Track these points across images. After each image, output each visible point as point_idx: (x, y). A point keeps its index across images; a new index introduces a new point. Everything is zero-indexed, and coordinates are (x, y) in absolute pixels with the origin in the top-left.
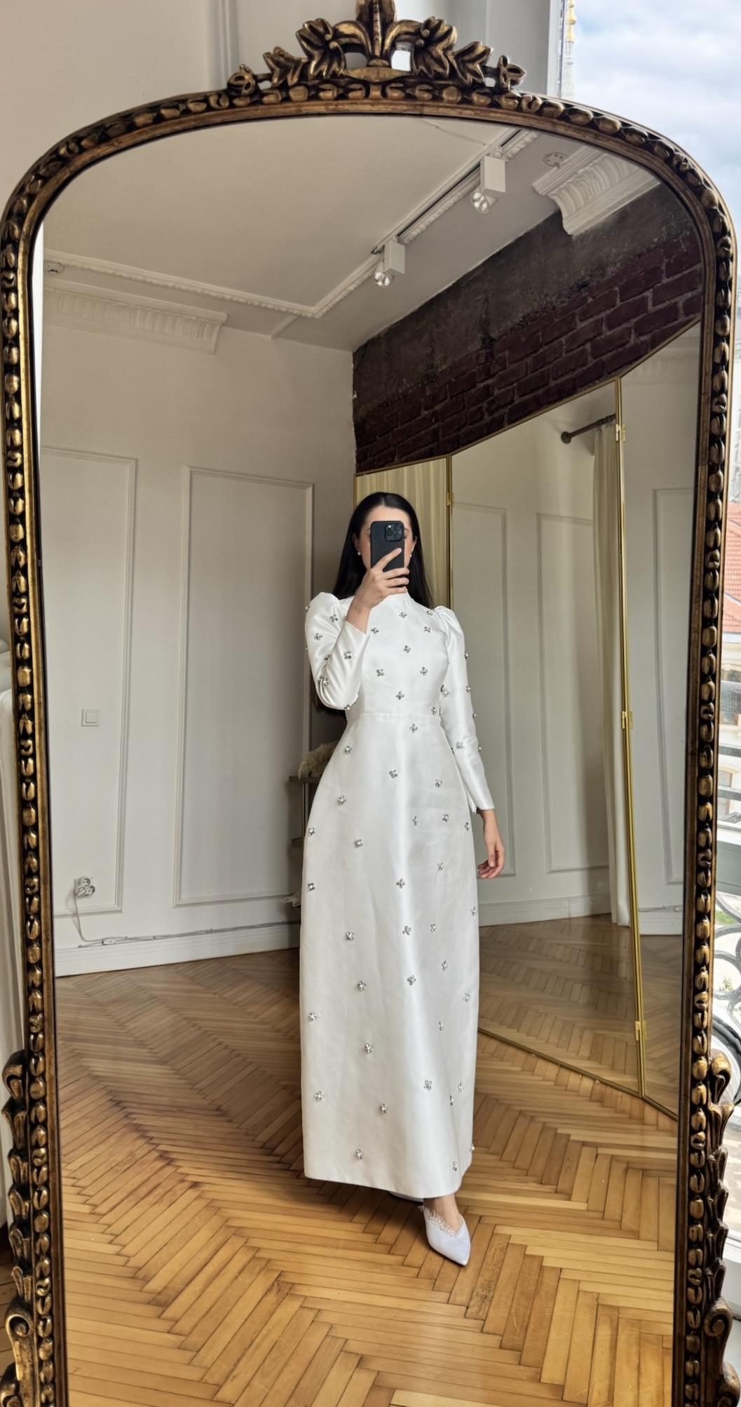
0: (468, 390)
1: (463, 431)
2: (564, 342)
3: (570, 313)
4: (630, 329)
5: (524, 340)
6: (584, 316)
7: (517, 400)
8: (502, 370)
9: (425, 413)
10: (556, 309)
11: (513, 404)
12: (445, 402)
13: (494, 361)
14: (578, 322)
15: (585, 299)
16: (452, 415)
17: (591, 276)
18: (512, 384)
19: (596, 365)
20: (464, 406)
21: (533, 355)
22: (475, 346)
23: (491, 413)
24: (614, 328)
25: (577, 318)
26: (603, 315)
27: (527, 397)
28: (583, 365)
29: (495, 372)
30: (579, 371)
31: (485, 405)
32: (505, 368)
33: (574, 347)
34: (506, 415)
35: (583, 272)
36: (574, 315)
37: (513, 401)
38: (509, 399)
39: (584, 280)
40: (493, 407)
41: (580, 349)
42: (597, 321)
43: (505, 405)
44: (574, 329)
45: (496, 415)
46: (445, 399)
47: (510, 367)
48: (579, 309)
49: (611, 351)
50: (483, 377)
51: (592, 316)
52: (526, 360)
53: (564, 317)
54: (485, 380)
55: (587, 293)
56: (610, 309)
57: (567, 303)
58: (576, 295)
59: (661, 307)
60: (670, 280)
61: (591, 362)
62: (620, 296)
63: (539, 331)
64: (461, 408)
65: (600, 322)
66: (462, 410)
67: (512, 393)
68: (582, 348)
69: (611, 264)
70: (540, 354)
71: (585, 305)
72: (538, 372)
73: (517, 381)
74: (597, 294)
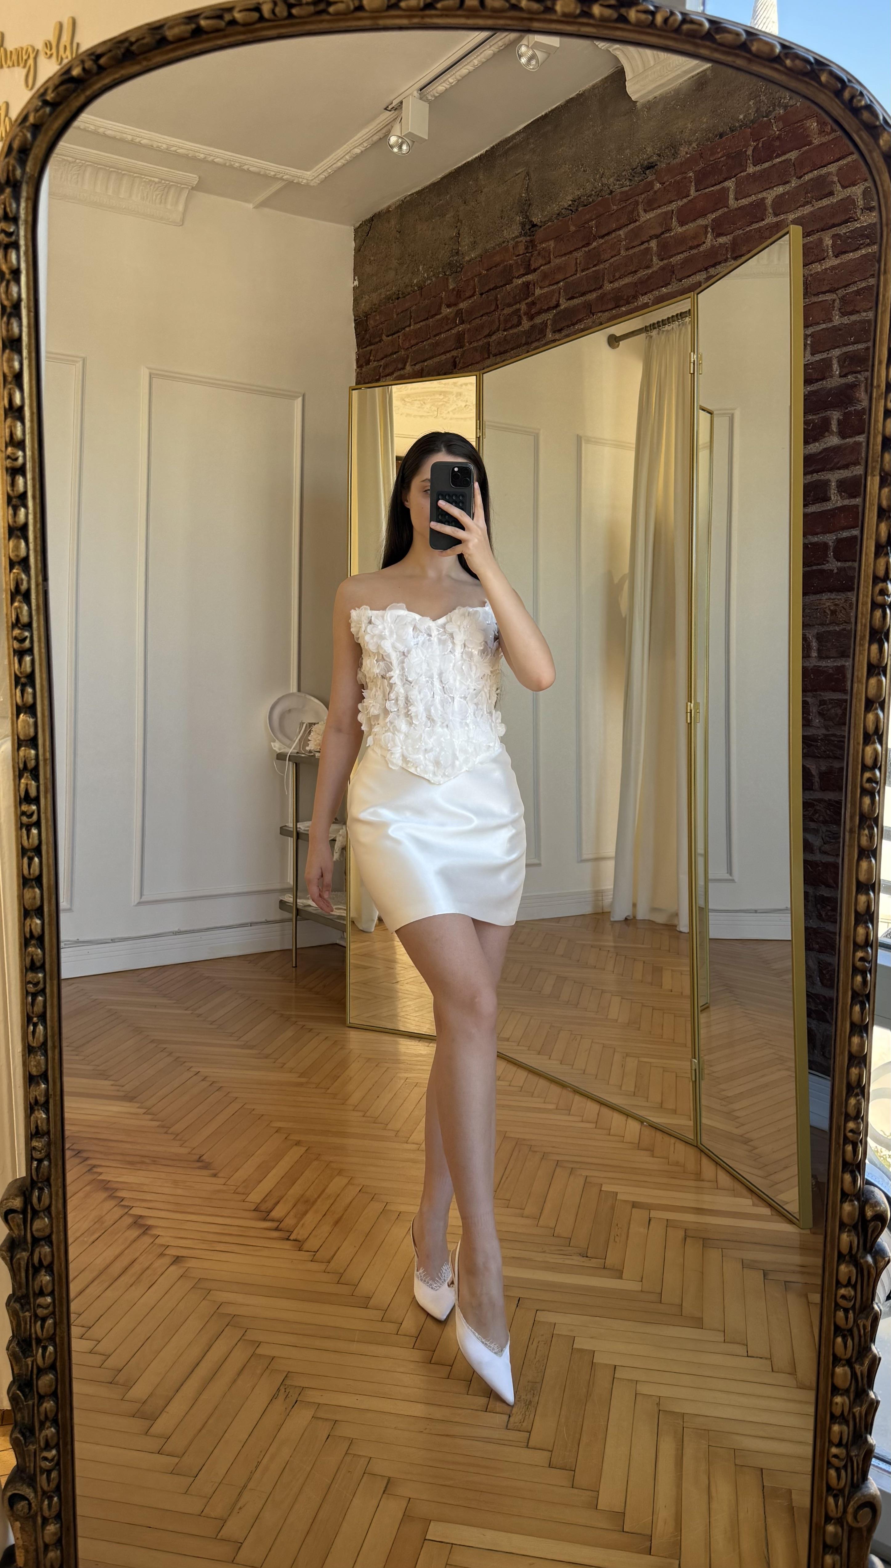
0: (502, 286)
1: (494, 337)
2: (623, 237)
3: (632, 200)
4: (706, 227)
5: (573, 228)
6: (650, 206)
7: (564, 304)
8: (545, 264)
9: (446, 311)
10: (613, 194)
11: (558, 309)
12: (472, 299)
13: (535, 253)
14: (641, 213)
15: (651, 184)
16: (482, 316)
17: (659, 155)
18: (557, 283)
19: (662, 269)
20: (497, 306)
21: (583, 249)
22: (512, 232)
23: (531, 318)
24: (687, 224)
25: (640, 209)
26: (673, 206)
27: (576, 301)
28: (647, 267)
29: (536, 265)
30: (642, 274)
31: (523, 307)
32: (550, 262)
33: (635, 243)
34: (549, 322)
35: (649, 150)
36: (636, 203)
37: (558, 305)
38: (554, 303)
39: (651, 160)
40: (533, 311)
41: (643, 247)
42: (666, 213)
43: (548, 309)
44: (635, 221)
45: (538, 320)
46: (473, 296)
47: (556, 262)
48: (643, 196)
49: (682, 253)
50: (522, 271)
51: (659, 207)
52: (575, 254)
53: (624, 204)
54: (524, 275)
55: (654, 177)
56: (682, 199)
57: (629, 187)
58: (640, 178)
59: (745, 202)
60: (758, 168)
61: (657, 264)
62: (695, 184)
63: (592, 220)
64: (493, 308)
65: (668, 216)
66: (494, 311)
67: (557, 295)
68: (646, 245)
69: (685, 142)
70: (594, 249)
71: (651, 192)
72: (591, 270)
73: (564, 279)
74: (665, 179)
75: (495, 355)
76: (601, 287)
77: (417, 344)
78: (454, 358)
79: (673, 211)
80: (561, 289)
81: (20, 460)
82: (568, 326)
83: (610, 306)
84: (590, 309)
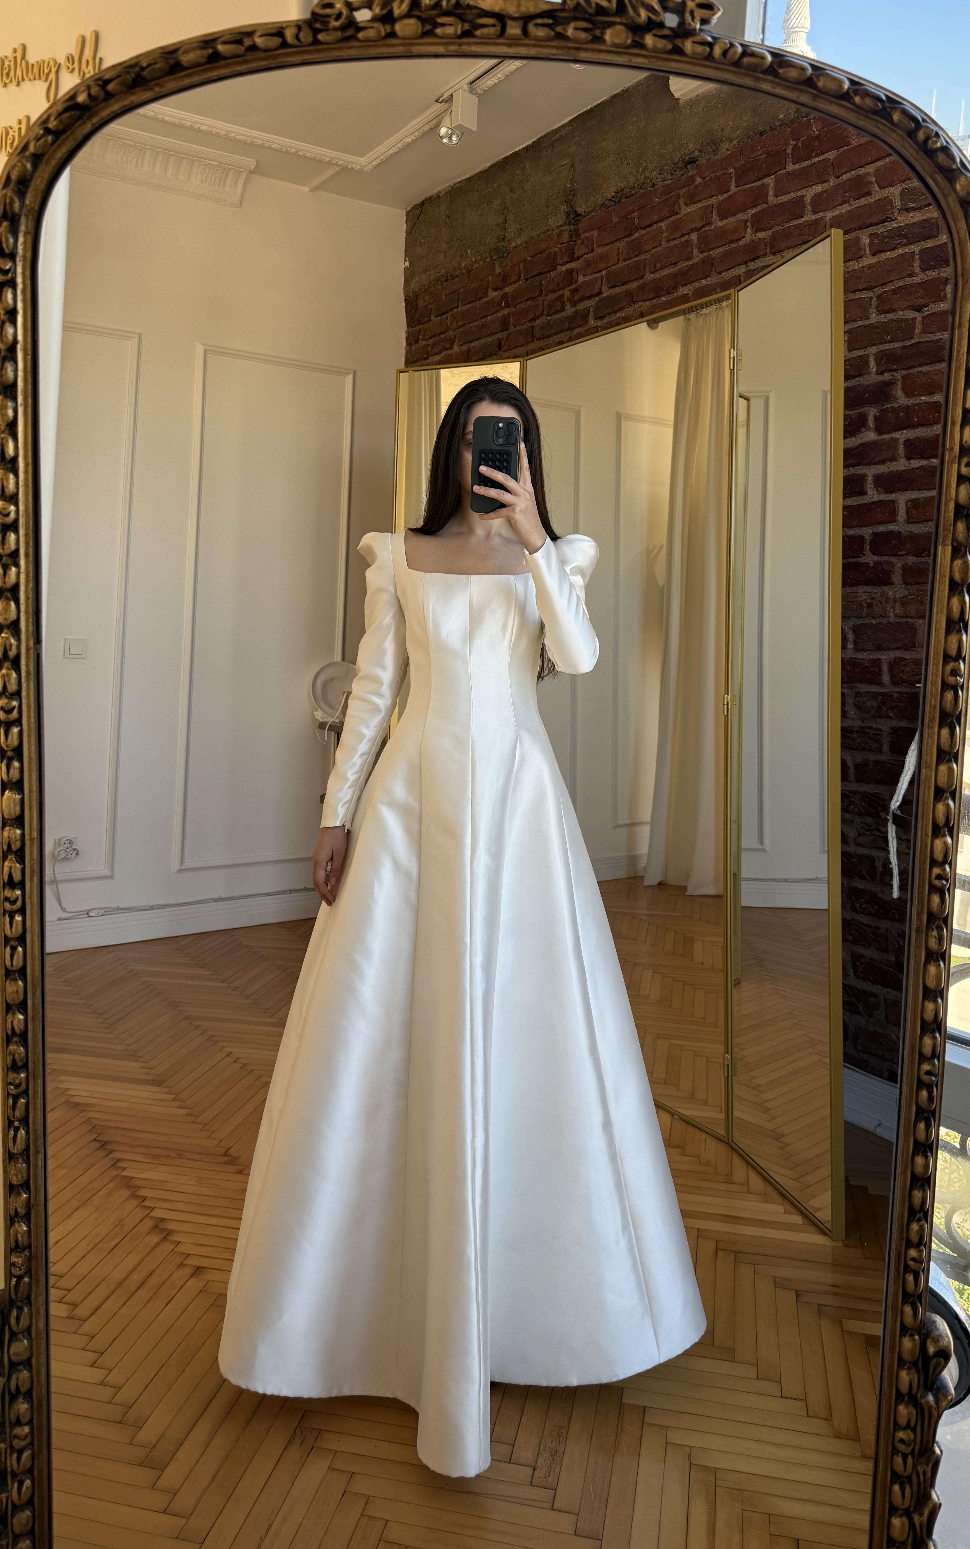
0: (546, 273)
1: (538, 322)
2: (664, 228)
3: (673, 193)
4: (746, 221)
5: (615, 219)
6: (691, 199)
7: (606, 293)
8: (588, 253)
9: (493, 294)
10: (656, 187)
11: (601, 296)
12: (517, 283)
13: (579, 241)
14: (683, 206)
15: (692, 179)
16: (527, 300)
17: (700, 151)
18: (600, 271)
19: (703, 261)
20: (541, 291)
21: (626, 239)
22: (557, 220)
23: (574, 304)
24: (727, 218)
25: (681, 202)
26: (714, 200)
27: (617, 290)
28: (688, 259)
29: (580, 253)
30: (682, 265)
31: (567, 293)
32: (593, 251)
33: (676, 236)
34: (592, 309)
35: (691, 145)
36: (678, 196)
37: (600, 293)
38: (596, 290)
39: (692, 156)
40: (576, 298)
41: (683, 239)
42: (706, 207)
43: (591, 297)
44: (677, 214)
45: (581, 306)
46: (518, 280)
47: (599, 251)
48: (684, 190)
49: (722, 246)
50: (566, 259)
51: (700, 201)
52: (617, 244)
53: (666, 198)
54: (567, 262)
55: (695, 172)
56: (722, 194)
57: (670, 181)
58: (681, 173)
59: (784, 198)
60: (797, 166)
61: (697, 257)
62: (736, 180)
63: (634, 212)
64: (537, 293)
65: (708, 210)
66: (538, 296)
67: (599, 283)
68: (686, 238)
69: (726, 139)
70: (636, 239)
71: (693, 186)
72: (633, 260)
73: (607, 268)
74: (706, 174)
75: (539, 339)
76: (642, 277)
77: (464, 325)
78: (500, 340)
79: (713, 205)
80: (603, 277)
81: (12, 516)
82: (610, 314)
83: (651, 296)
84: (631, 297)
